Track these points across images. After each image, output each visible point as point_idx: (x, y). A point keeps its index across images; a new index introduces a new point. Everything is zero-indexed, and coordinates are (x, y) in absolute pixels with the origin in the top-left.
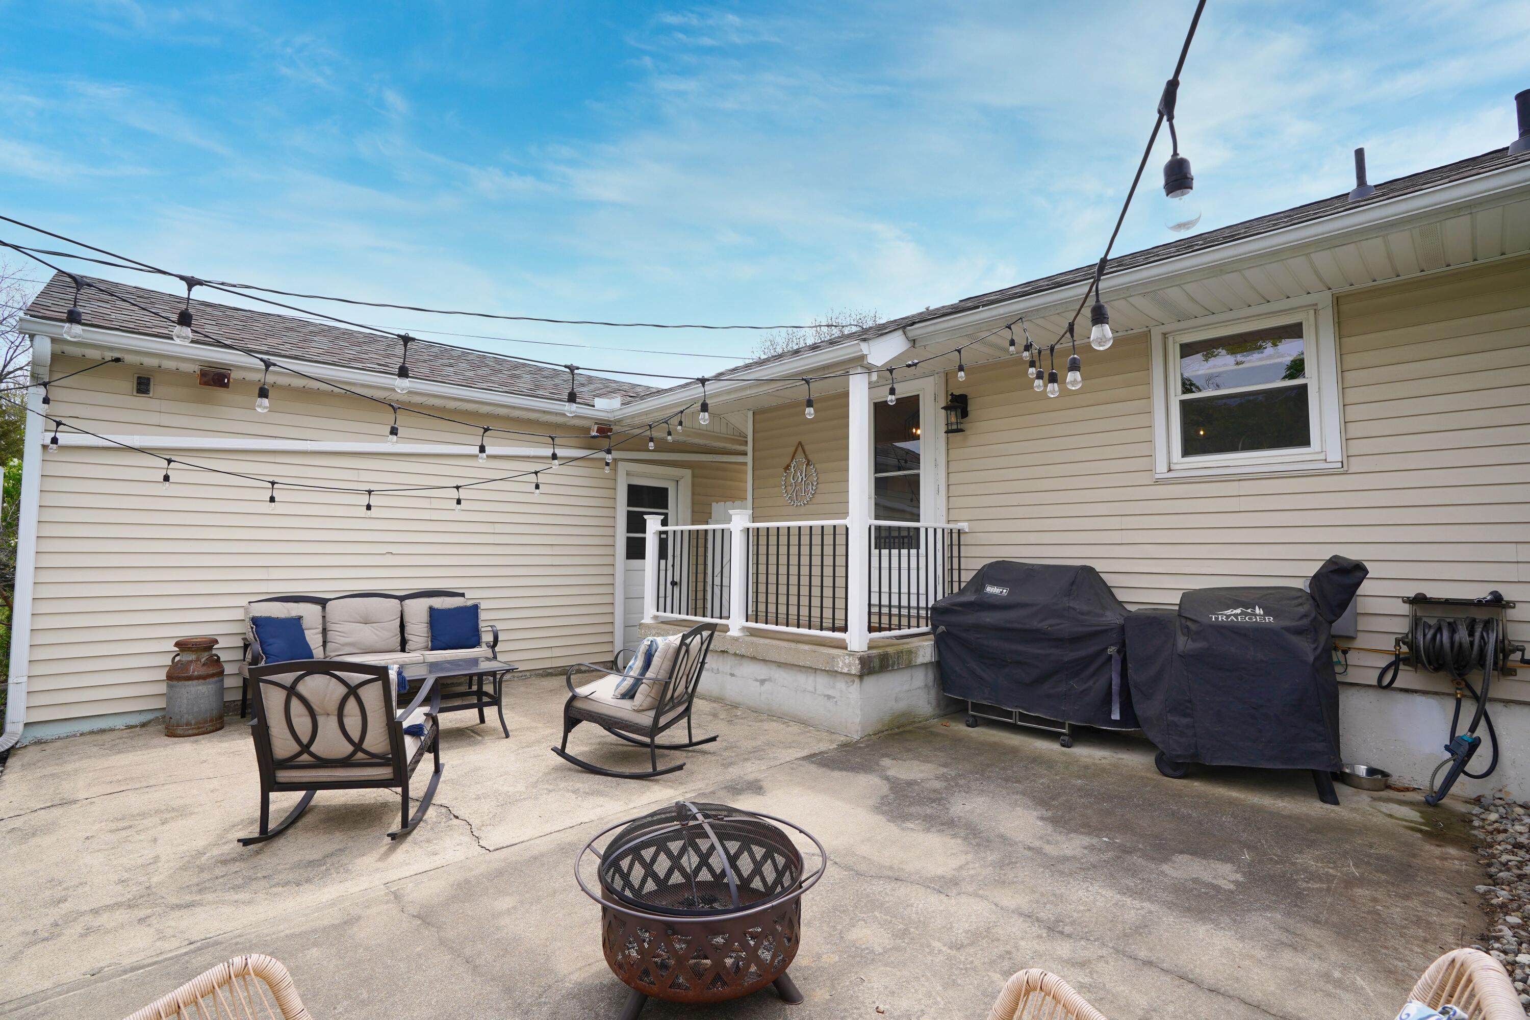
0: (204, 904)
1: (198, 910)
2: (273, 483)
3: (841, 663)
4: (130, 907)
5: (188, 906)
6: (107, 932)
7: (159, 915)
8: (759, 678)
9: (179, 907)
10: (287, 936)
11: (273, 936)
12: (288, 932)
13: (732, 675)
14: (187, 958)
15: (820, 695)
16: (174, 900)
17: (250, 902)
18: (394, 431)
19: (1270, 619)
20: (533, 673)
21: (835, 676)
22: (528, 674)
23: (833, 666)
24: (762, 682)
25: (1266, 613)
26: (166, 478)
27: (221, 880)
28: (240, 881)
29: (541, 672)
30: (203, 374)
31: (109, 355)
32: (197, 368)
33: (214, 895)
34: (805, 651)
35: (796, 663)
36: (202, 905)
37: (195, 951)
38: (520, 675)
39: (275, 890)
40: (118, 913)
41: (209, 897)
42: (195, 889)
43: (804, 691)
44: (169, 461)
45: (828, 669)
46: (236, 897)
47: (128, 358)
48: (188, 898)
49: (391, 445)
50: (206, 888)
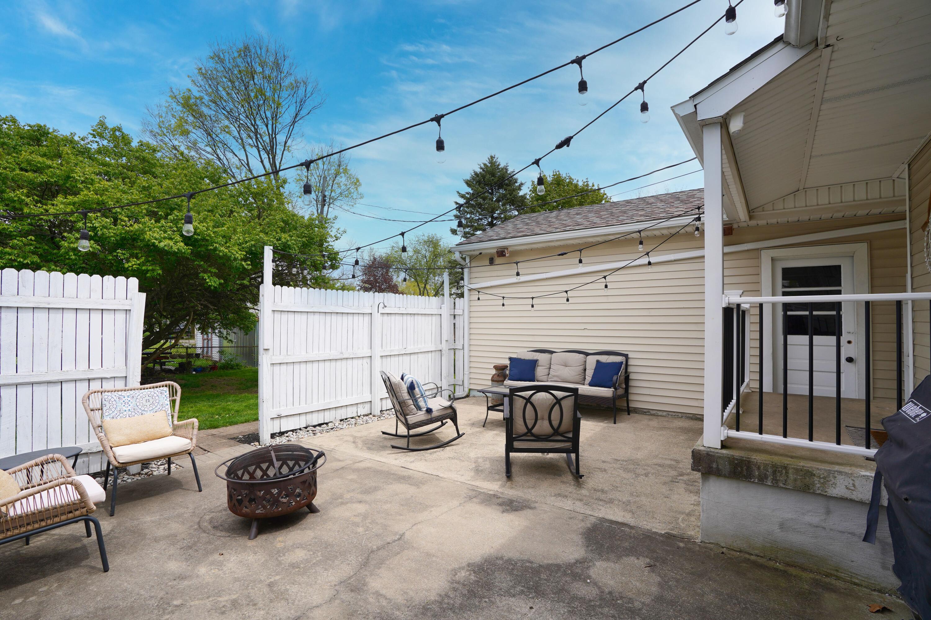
2: (503, 298)
18: (580, 261)
20: (685, 415)
22: (680, 415)
26: (479, 299)
29: (691, 415)
30: (497, 252)
31: (478, 253)
32: (495, 251)
38: (674, 414)
44: (479, 292)
47: (483, 252)
49: (581, 269)
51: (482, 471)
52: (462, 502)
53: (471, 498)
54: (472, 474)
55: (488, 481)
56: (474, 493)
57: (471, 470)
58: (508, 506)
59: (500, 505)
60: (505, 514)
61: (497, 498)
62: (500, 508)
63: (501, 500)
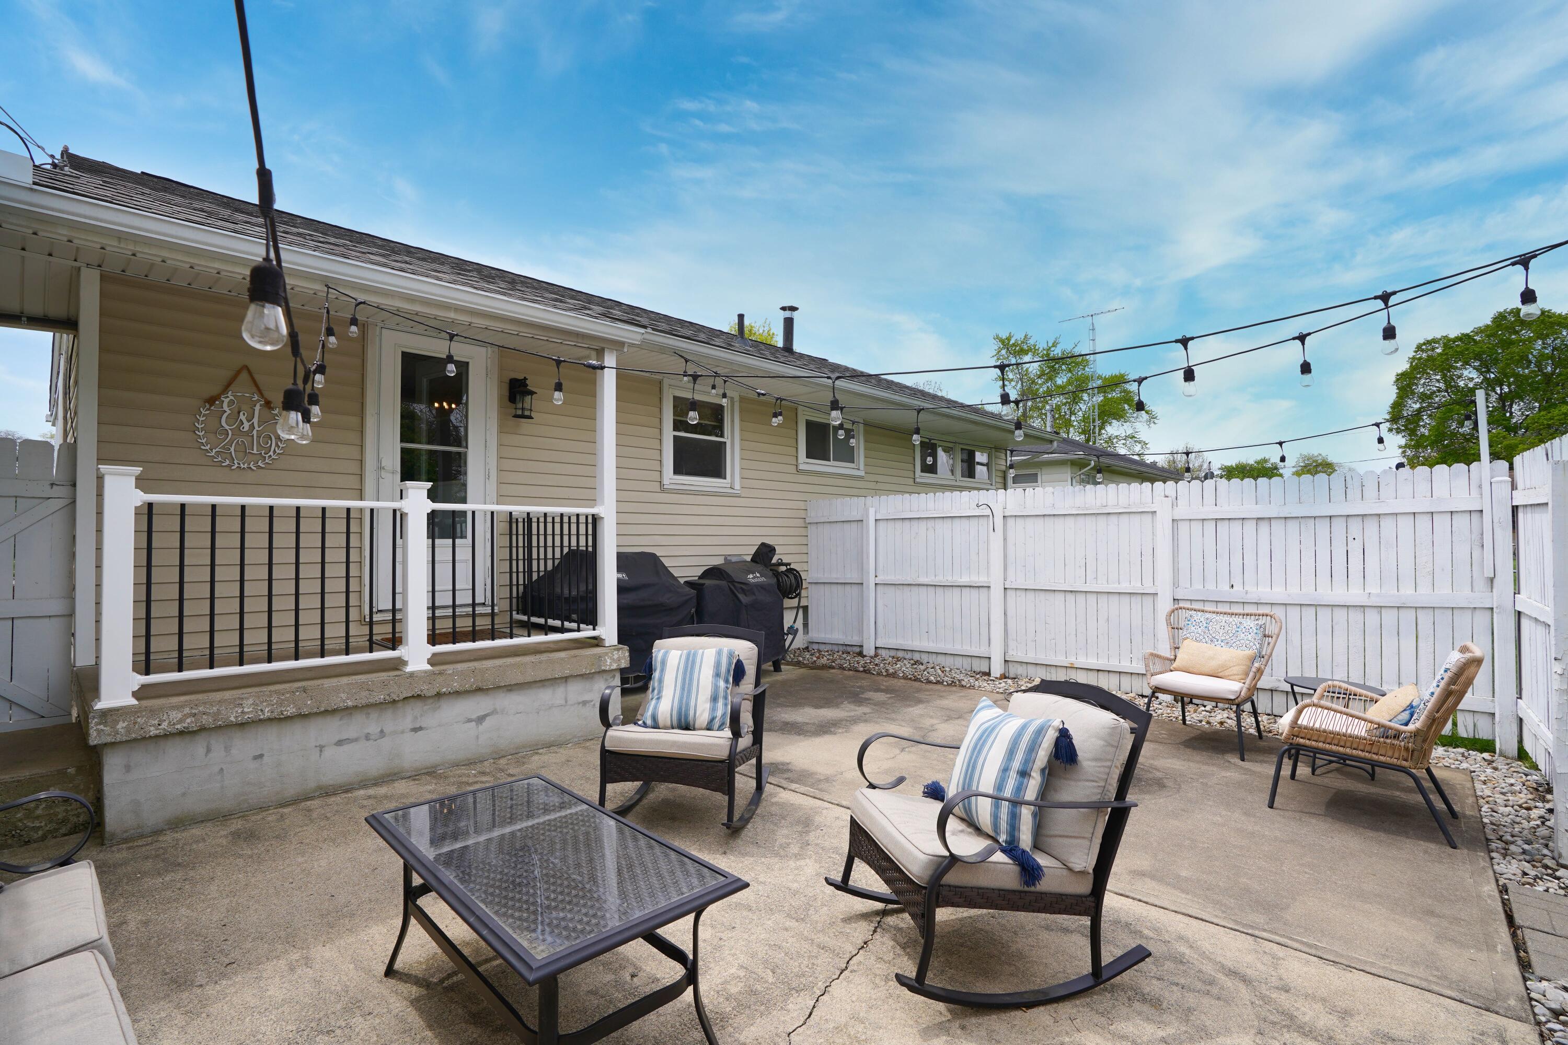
0: (1219, 964)
1: (1230, 964)
3: (609, 661)
4: (1292, 1018)
5: (1233, 973)
6: (1324, 1000)
7: (1266, 984)
8: (474, 717)
9: (1245, 980)
10: (1188, 894)
11: (1196, 899)
12: (1183, 896)
13: (415, 730)
14: (1266, 927)
15: (572, 705)
16: (1244, 993)
17: (1181, 938)
19: (763, 579)
21: (592, 678)
23: (600, 666)
24: (481, 719)
25: (761, 576)
27: (1182, 981)
28: (1169, 965)
33: (1204, 968)
34: (562, 659)
35: (550, 677)
36: (1223, 966)
37: (1257, 928)
39: (1151, 934)
40: (1307, 1019)
41: (1208, 968)
42: (1215, 990)
43: (550, 708)
45: (593, 671)
46: (1187, 951)
48: (1228, 982)
50: (1204, 982)
51: (798, 822)
52: (839, 776)
53: (827, 780)
54: (818, 819)
55: (792, 804)
56: (820, 787)
57: (817, 827)
58: (779, 769)
59: (788, 770)
60: (788, 762)
61: (789, 778)
62: (790, 767)
63: (786, 776)
